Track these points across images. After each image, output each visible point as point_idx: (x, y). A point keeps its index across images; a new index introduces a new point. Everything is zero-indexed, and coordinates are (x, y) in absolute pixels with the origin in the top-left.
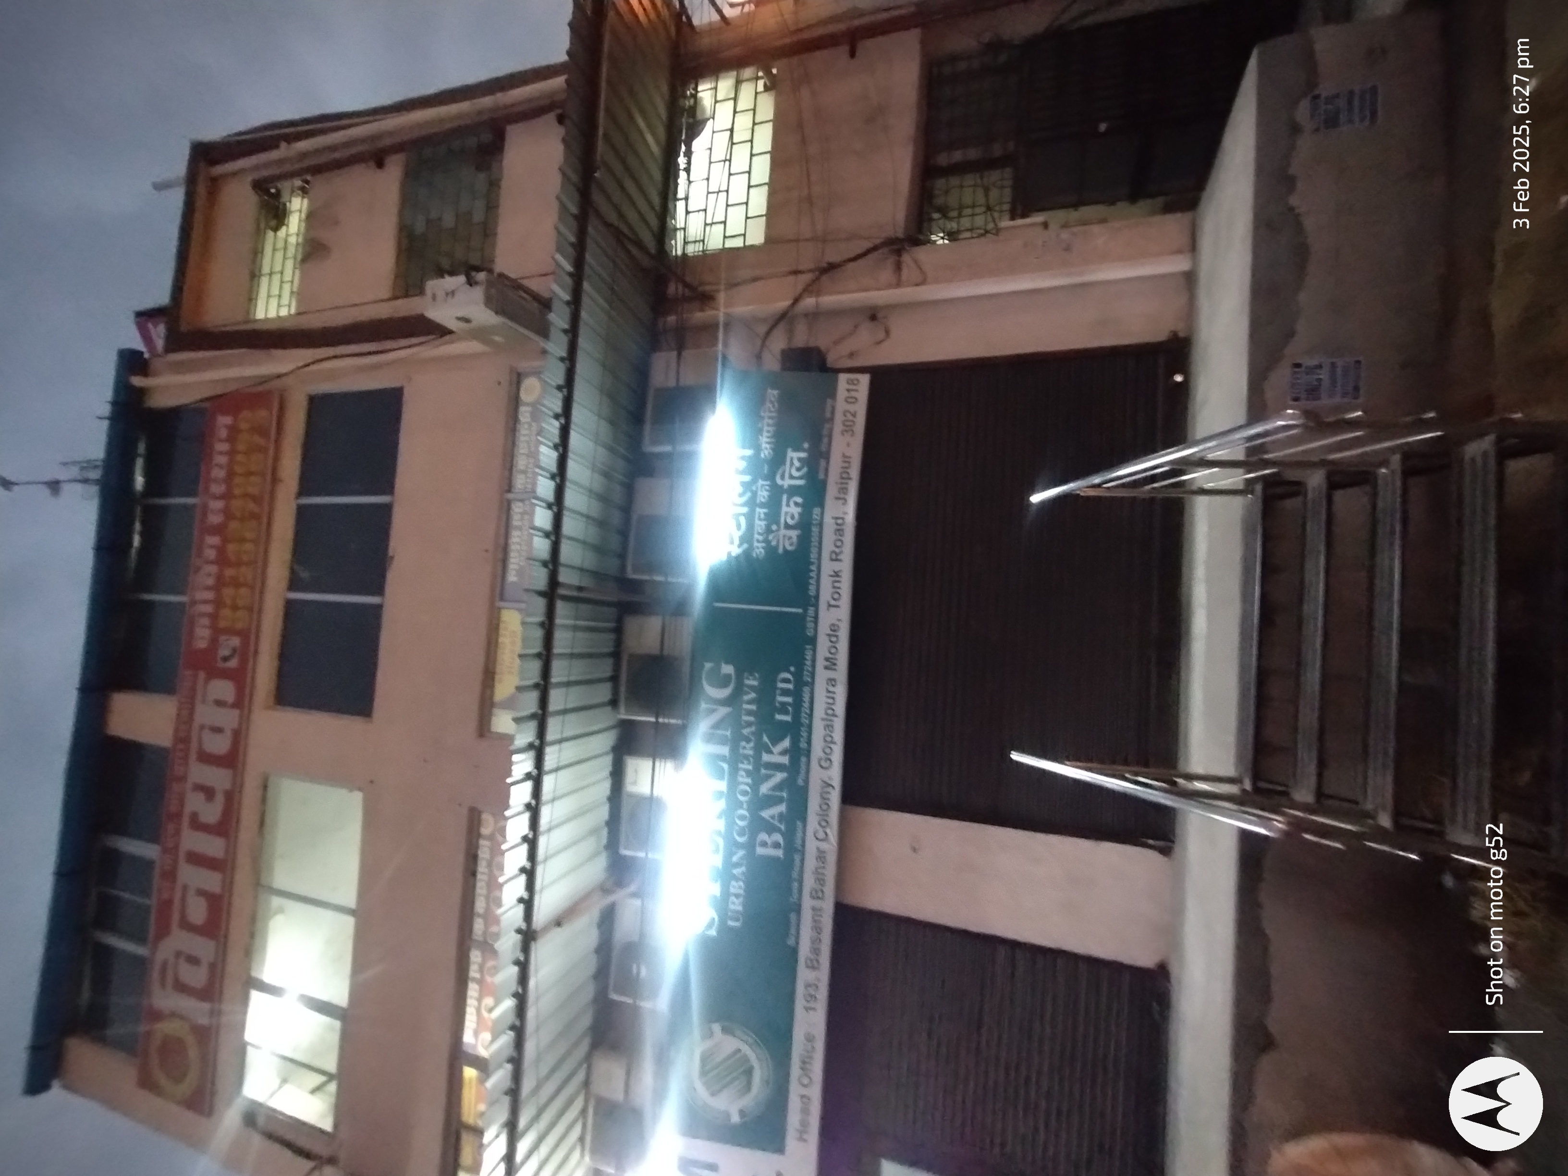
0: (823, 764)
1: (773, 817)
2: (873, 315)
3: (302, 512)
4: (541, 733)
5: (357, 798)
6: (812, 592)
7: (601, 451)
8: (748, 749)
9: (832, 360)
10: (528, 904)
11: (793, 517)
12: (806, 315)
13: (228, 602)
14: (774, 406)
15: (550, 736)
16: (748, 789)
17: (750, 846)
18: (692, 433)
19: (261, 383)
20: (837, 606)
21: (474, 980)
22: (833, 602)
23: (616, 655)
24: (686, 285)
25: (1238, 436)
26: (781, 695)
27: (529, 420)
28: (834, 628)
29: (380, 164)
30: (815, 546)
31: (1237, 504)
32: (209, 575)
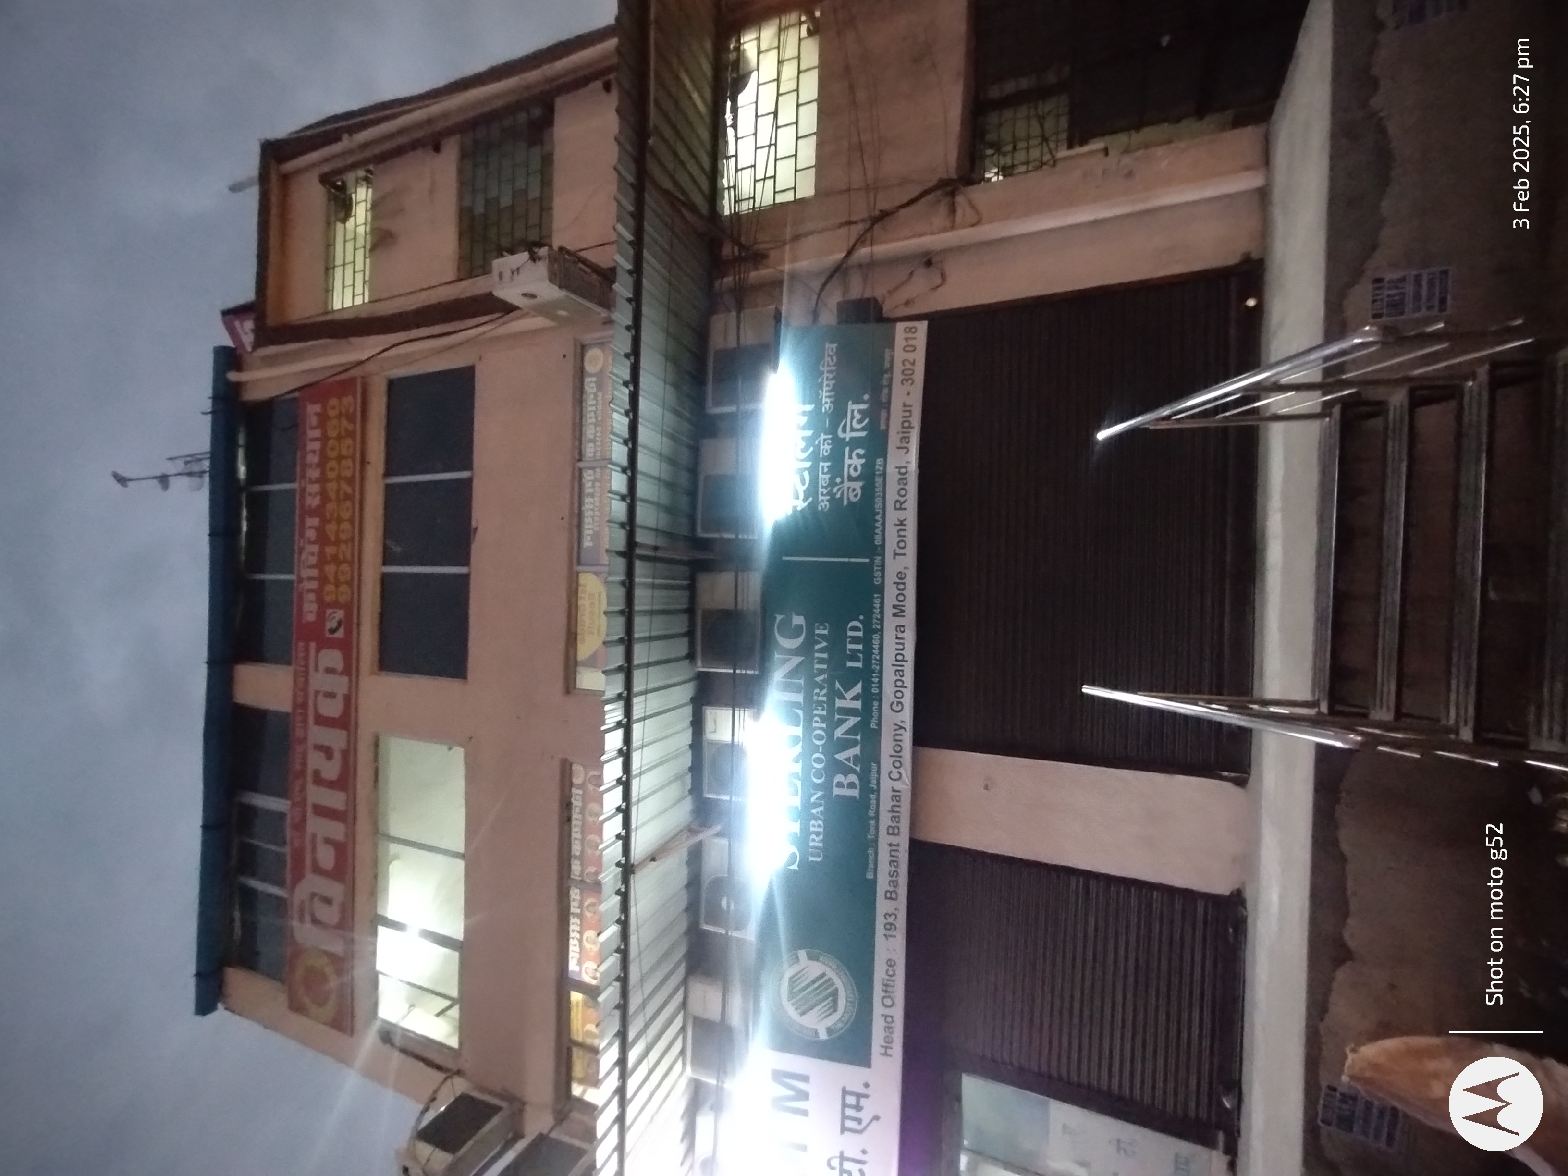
0: (895, 707)
1: (848, 759)
2: (928, 260)
3: (390, 491)
4: (628, 684)
5: (459, 753)
6: (878, 542)
7: (668, 414)
8: (821, 696)
9: (888, 309)
10: (625, 839)
11: (856, 469)
12: (860, 266)
13: (331, 578)
14: (832, 360)
15: (636, 689)
16: (823, 733)
17: (827, 787)
18: (755, 394)
19: (346, 370)
20: (904, 554)
21: (575, 915)
22: (899, 551)
23: (690, 611)
24: (741, 246)
25: (1313, 356)
26: (850, 643)
27: (595, 390)
28: (901, 576)
29: (437, 149)
30: (879, 496)
31: (1314, 428)
32: (312, 554)
